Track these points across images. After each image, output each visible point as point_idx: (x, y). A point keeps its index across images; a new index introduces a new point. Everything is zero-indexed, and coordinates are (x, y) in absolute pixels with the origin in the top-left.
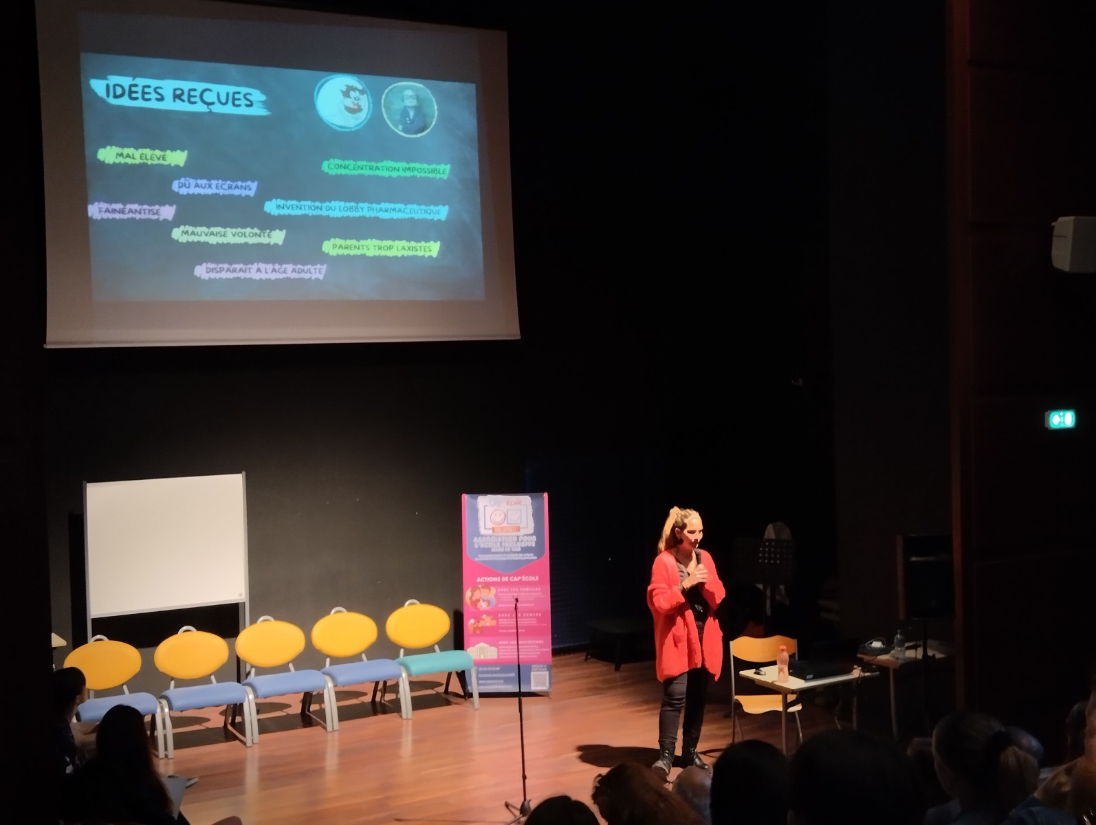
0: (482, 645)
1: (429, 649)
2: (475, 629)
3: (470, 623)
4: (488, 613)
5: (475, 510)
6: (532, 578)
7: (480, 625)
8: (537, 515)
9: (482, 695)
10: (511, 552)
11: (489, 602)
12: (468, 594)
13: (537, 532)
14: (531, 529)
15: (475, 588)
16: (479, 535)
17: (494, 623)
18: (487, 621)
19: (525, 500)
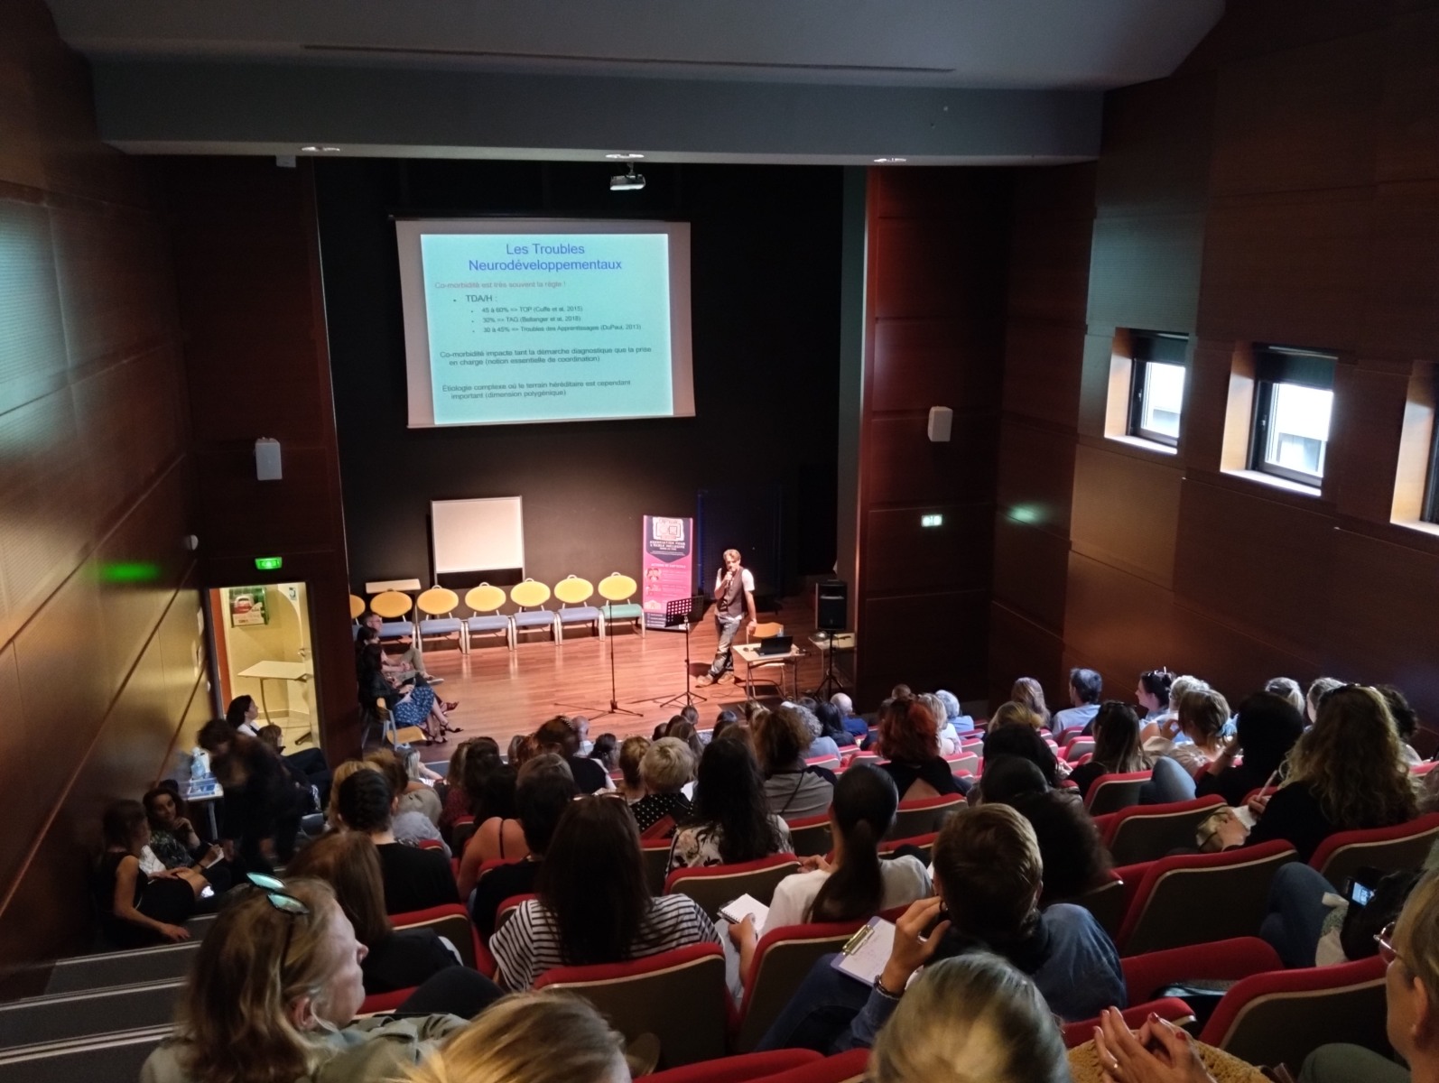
0: (653, 601)
1: (624, 602)
2: (649, 592)
3: (646, 589)
4: (656, 584)
5: (650, 525)
6: (682, 567)
7: (653, 590)
8: (686, 531)
9: (647, 628)
10: (671, 551)
11: (657, 578)
12: (645, 572)
13: (686, 540)
14: (682, 538)
15: (649, 570)
16: (651, 537)
17: (660, 590)
18: (656, 589)
19: (680, 521)
